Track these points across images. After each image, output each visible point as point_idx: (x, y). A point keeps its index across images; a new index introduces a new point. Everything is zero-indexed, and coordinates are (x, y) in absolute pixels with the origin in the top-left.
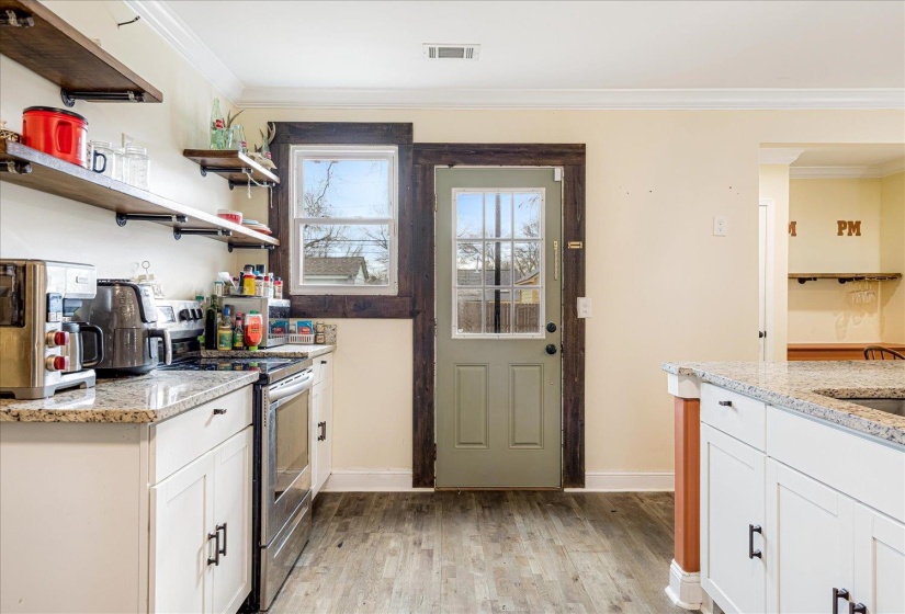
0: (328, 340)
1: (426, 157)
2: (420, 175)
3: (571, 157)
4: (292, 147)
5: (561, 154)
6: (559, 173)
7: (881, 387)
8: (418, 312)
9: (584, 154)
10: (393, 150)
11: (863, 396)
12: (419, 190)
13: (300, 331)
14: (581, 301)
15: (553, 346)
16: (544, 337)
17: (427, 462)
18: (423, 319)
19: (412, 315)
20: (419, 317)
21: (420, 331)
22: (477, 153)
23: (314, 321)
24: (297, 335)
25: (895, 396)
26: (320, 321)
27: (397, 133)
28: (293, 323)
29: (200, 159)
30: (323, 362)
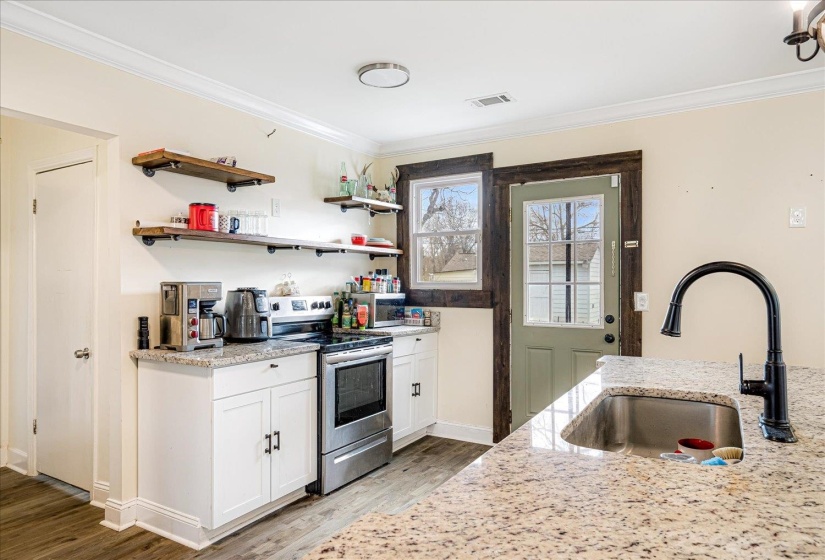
0: (433, 323)
1: (503, 179)
2: (498, 194)
3: (628, 165)
4: (411, 182)
5: (619, 162)
6: (615, 180)
7: (692, 391)
8: (497, 304)
9: (641, 159)
10: (479, 176)
11: (673, 397)
12: (497, 206)
13: (413, 316)
14: (638, 296)
15: (612, 336)
16: (603, 328)
17: (504, 424)
18: (501, 309)
19: (492, 305)
20: (498, 307)
21: (498, 319)
22: (543, 170)
23: (423, 309)
24: (411, 319)
25: (706, 400)
26: (428, 309)
27: (482, 162)
28: (409, 310)
29: (340, 203)
30: (418, 340)
